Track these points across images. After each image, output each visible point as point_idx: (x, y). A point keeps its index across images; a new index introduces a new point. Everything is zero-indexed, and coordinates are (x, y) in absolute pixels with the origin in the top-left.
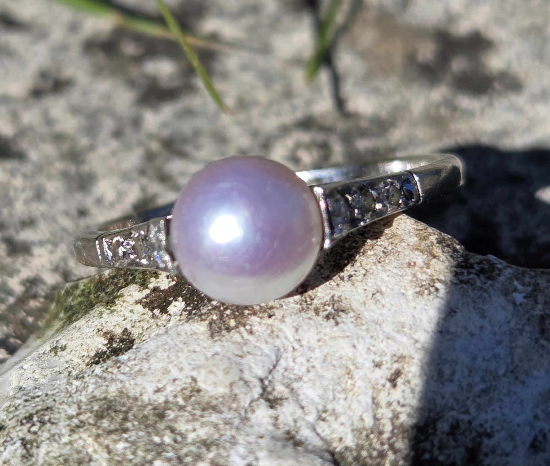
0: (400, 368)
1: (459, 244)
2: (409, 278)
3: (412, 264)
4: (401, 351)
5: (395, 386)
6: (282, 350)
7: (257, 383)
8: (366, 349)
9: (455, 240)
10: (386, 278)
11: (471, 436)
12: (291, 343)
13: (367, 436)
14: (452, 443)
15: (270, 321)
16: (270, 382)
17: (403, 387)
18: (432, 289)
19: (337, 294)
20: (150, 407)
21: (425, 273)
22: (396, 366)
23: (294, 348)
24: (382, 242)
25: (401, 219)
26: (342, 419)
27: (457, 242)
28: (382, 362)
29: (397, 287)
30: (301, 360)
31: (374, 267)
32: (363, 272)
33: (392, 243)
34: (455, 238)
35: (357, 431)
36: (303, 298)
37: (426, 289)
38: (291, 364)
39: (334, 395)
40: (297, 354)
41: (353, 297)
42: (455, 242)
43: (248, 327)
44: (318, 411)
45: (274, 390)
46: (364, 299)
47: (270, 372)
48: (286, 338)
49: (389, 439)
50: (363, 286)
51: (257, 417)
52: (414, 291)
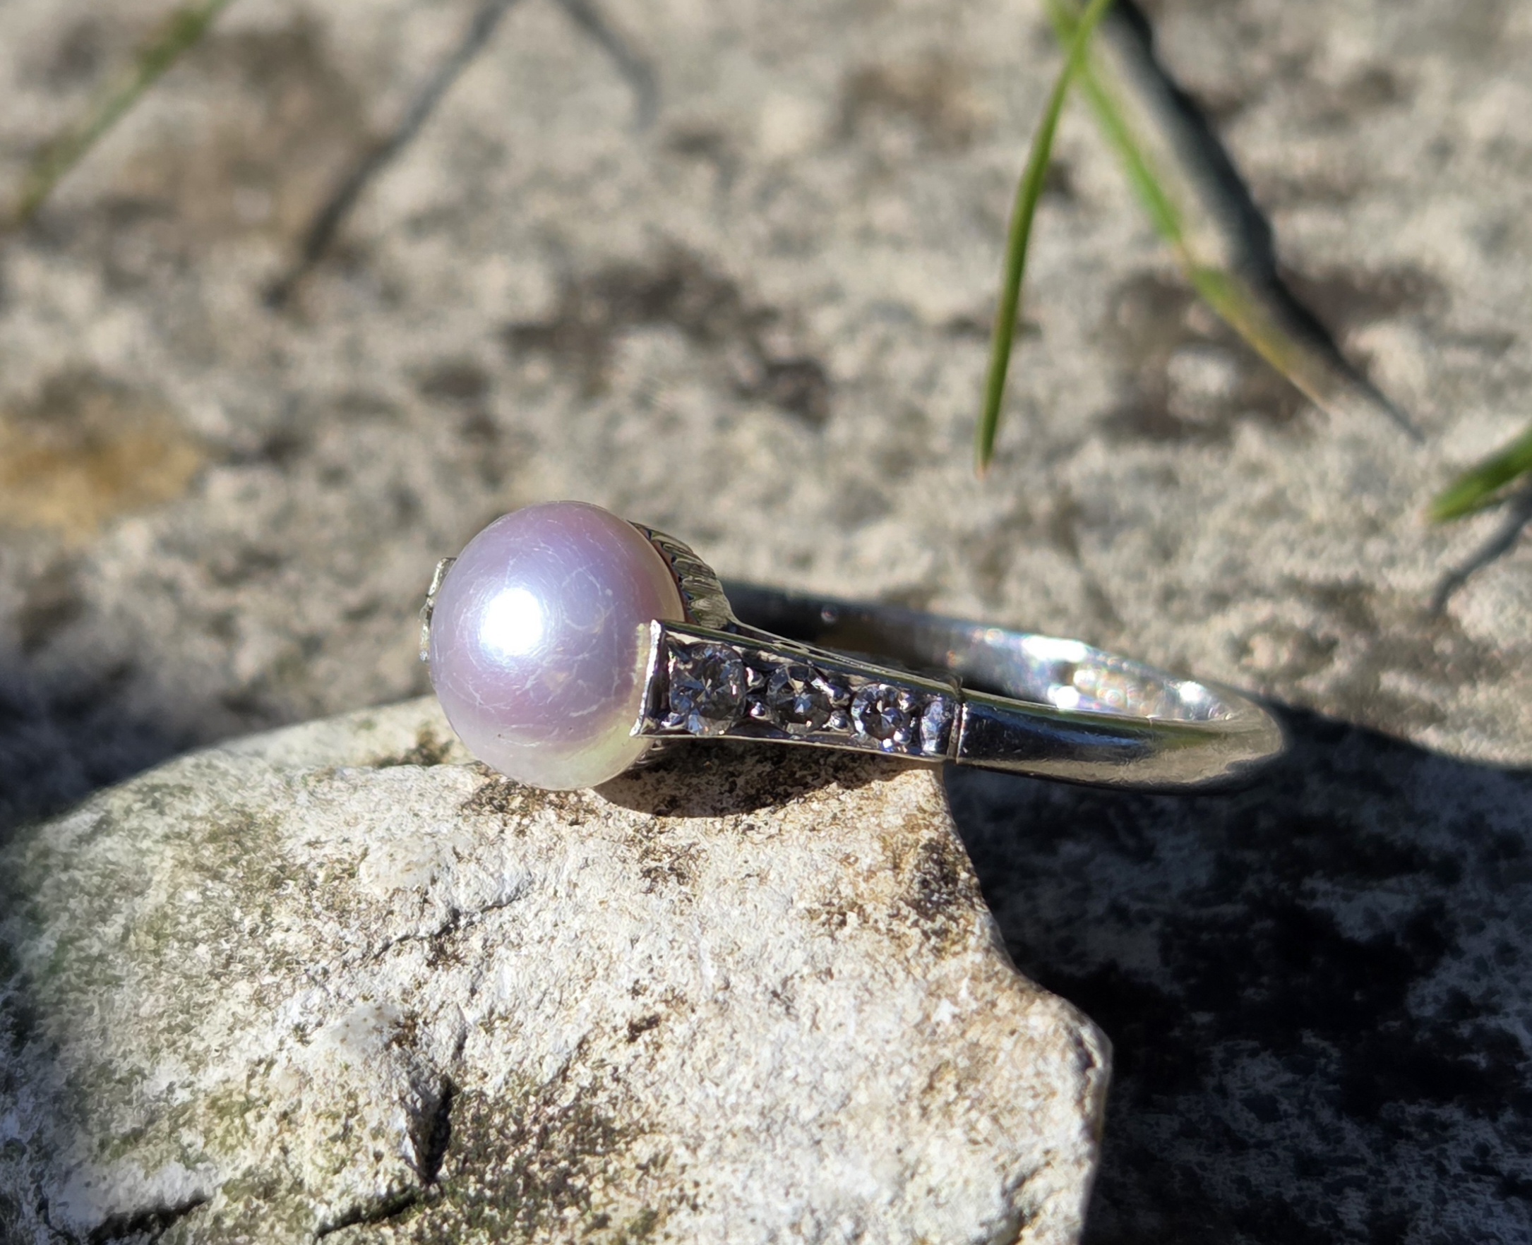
0: (663, 1017)
1: (968, 871)
2: (824, 879)
3: (852, 859)
4: (687, 989)
5: (632, 1039)
6: (537, 886)
7: (442, 914)
8: (646, 954)
9: (967, 859)
10: (794, 861)
11: (667, 1192)
12: (558, 882)
13: (526, 1095)
14: (631, 1185)
15: (565, 830)
16: (471, 923)
17: (641, 1049)
18: (837, 918)
19: (704, 844)
20: (279, 862)
21: (854, 885)
22: (661, 1008)
23: (556, 892)
24: (851, 798)
25: (916, 777)
26: (517, 1046)
27: (970, 865)
28: (645, 990)
29: (793, 884)
30: (548, 917)
31: (796, 832)
32: (774, 831)
33: (860, 809)
34: (970, 856)
35: (517, 1076)
36: (652, 822)
37: (828, 913)
38: (530, 916)
39: (541, 1002)
40: (553, 905)
41: (719, 863)
42: (963, 864)
43: (526, 821)
44: (491, 1012)
45: (466, 939)
46: (727, 876)
47: (485, 909)
48: (558, 870)
49: (551, 1119)
50: (751, 854)
51: (394, 966)
52: (808, 906)
